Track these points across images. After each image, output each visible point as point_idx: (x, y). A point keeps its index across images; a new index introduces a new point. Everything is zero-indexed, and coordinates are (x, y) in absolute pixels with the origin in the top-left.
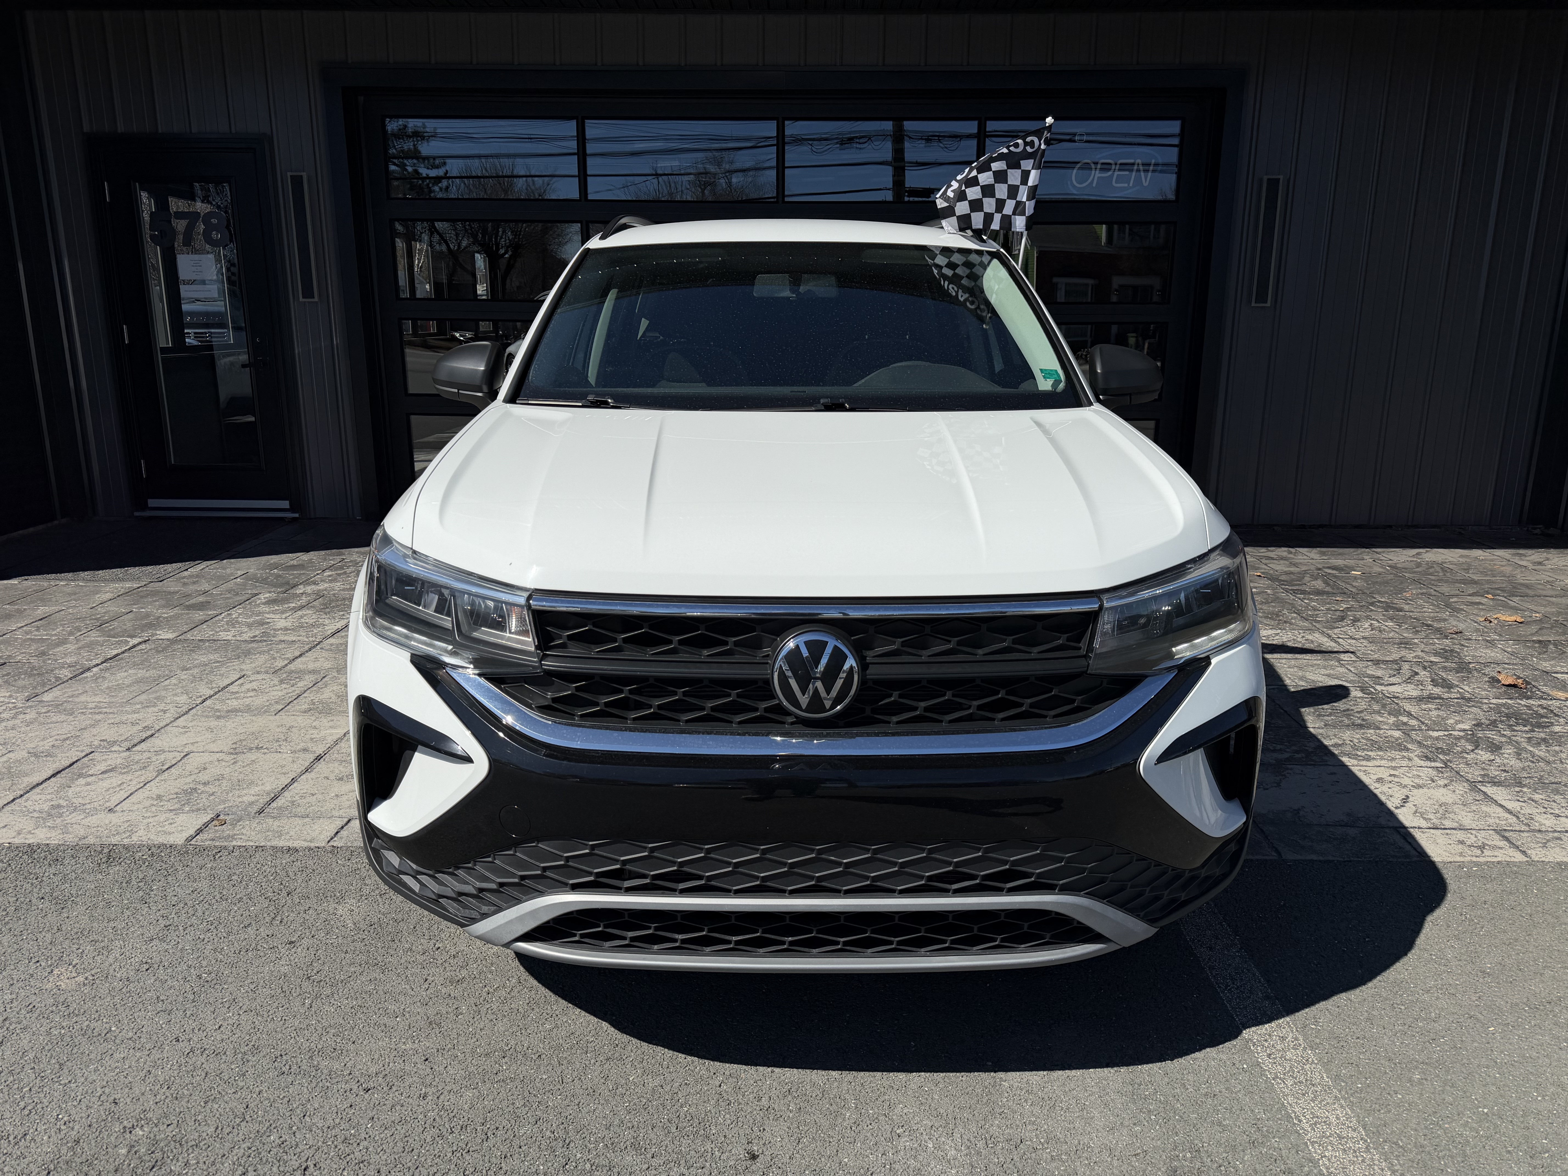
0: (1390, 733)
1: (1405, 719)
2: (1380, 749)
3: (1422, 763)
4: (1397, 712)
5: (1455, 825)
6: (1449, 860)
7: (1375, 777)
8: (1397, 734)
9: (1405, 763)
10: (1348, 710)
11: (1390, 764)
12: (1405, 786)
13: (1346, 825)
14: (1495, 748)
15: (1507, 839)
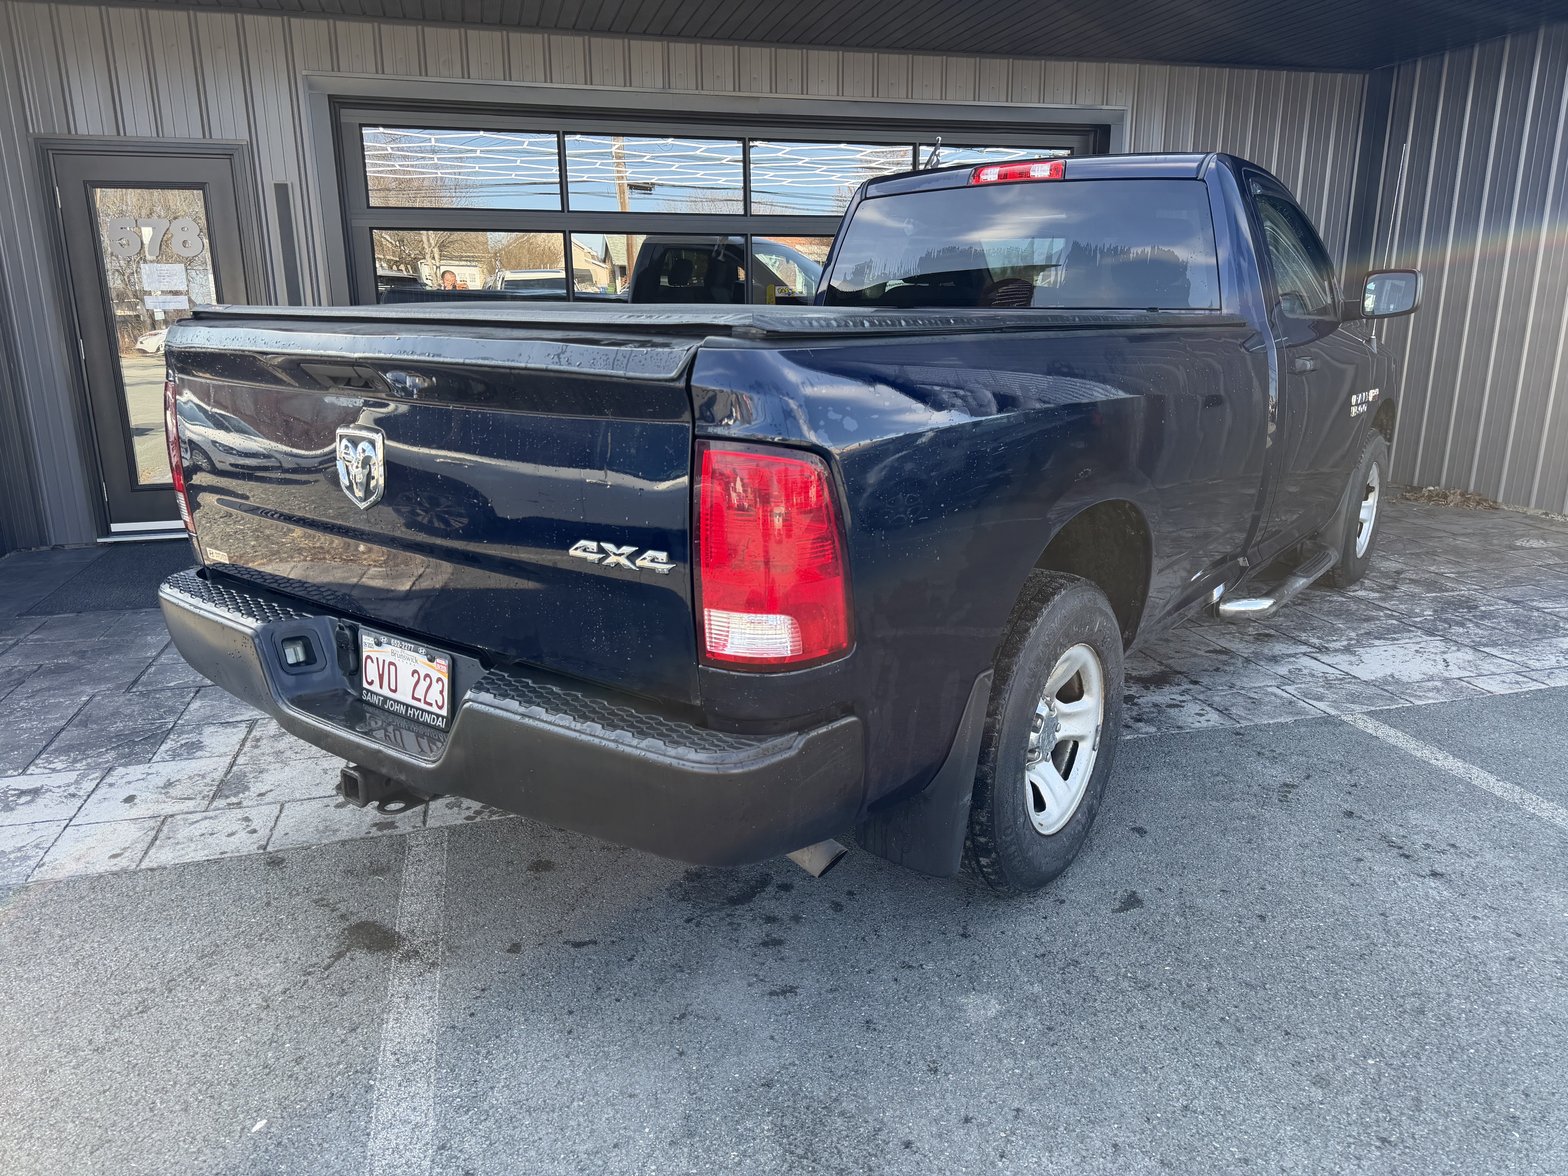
0: (1390, 622)
1: (1390, 613)
2: (1395, 633)
3: (1430, 638)
4: (1381, 608)
5: (1489, 673)
6: (1508, 692)
7: (1413, 650)
8: (1394, 622)
9: (1419, 640)
10: (1348, 610)
11: (1411, 641)
12: (1436, 653)
13: (1429, 680)
14: (1462, 625)
15: (1525, 676)
